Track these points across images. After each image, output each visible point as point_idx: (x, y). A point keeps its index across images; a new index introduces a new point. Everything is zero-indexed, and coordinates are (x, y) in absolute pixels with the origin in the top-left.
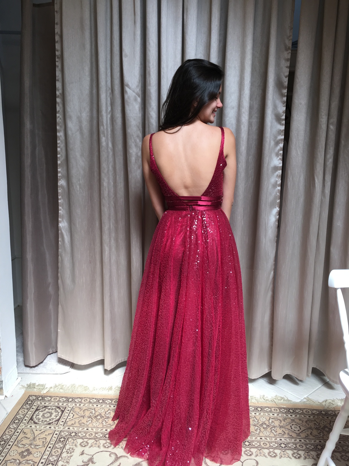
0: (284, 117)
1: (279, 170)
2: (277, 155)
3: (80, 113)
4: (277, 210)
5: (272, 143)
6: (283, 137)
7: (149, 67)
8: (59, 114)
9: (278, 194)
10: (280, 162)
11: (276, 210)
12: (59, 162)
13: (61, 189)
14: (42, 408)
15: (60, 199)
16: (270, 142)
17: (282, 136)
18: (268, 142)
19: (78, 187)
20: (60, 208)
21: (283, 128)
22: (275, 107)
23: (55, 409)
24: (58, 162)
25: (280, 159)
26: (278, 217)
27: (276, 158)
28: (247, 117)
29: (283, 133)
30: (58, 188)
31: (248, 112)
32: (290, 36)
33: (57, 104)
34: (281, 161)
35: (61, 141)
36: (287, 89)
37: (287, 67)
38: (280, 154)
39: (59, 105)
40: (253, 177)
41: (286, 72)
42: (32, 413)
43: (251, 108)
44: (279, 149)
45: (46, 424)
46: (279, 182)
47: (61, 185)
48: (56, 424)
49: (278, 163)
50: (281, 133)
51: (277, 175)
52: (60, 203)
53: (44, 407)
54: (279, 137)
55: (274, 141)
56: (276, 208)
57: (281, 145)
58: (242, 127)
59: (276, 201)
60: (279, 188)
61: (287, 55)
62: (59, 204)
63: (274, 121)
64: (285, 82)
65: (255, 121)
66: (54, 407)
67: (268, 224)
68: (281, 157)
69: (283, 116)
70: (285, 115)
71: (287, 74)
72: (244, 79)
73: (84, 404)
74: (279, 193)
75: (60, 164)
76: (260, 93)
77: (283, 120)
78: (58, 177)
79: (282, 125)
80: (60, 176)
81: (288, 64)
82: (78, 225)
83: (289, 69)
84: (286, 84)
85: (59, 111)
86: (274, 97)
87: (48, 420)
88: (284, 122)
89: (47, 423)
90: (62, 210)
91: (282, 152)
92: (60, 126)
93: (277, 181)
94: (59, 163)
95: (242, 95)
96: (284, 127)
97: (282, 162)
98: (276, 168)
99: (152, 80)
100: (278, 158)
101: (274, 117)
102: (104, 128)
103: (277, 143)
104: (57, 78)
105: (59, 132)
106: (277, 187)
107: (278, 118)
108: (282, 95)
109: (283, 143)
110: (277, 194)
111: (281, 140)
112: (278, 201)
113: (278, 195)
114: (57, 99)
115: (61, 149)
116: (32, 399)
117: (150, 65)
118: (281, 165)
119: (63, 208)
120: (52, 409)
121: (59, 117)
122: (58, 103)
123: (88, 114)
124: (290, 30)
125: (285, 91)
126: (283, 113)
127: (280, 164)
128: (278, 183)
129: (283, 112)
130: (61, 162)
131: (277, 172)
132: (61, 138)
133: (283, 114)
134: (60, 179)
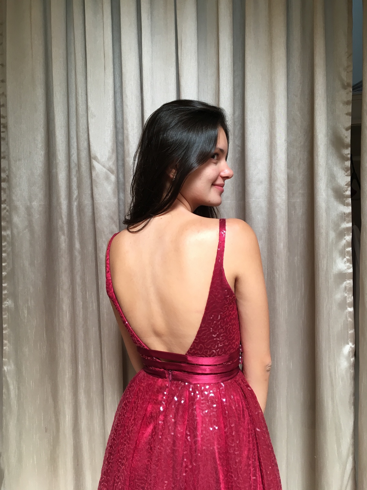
0: (349, 193)
1: (349, 279)
2: (342, 254)
4: (351, 347)
5: (332, 235)
6: (350, 225)
8: (5, 204)
9: (351, 320)
10: (349, 266)
11: (349, 347)
12: (4, 273)
13: (8, 314)
15: (6, 329)
16: (327, 234)
17: (348, 223)
18: (324, 234)
20: (5, 342)
21: (349, 210)
22: (332, 177)
25: (348, 260)
26: (352, 359)
27: (340, 259)
28: (284, 195)
29: (350, 218)
30: (3, 313)
31: (286, 188)
32: (348, 67)
33: (2, 191)
34: (350, 264)
35: (8, 243)
36: (350, 149)
37: (347, 114)
38: (348, 252)
39: (5, 192)
41: (347, 122)
43: (290, 180)
44: (345, 245)
46: (350, 299)
47: (8, 307)
49: (346, 268)
50: (346, 218)
51: (346, 287)
52: (6, 334)
54: (343, 224)
55: (335, 231)
56: (348, 344)
57: (349, 238)
58: (277, 211)
59: (348, 332)
60: (351, 309)
61: (347, 95)
62: (4, 336)
63: (332, 199)
64: (346, 137)
65: (300, 201)
67: (335, 373)
68: (349, 257)
69: (346, 190)
70: (350, 189)
71: (349, 124)
72: (275, 136)
74: (351, 318)
75: (6, 276)
76: (306, 157)
77: (347, 197)
78: (3, 296)
79: (347, 205)
80: (5, 294)
81: (349, 109)
83: (351, 117)
84: (348, 140)
85: (5, 200)
86: (330, 162)
88: (349, 200)
90: (8, 344)
91: (350, 249)
92: (7, 222)
93: (345, 298)
94: (4, 275)
95: (274, 162)
96: (350, 208)
97: (351, 265)
98: (342, 276)
99: (131, 148)
100: (345, 259)
101: (331, 192)
102: (62, 222)
103: (341, 235)
104: (2, 155)
105: (5, 230)
106: (346, 309)
107: (339, 195)
108: (343, 158)
109: (351, 234)
110: (347, 320)
111: (347, 229)
112: (352, 332)
113: (350, 321)
114: (2, 183)
115: (8, 254)
117: (128, 126)
118: (351, 270)
121: (5, 208)
122: (4, 189)
123: (42, 203)
124: (348, 58)
125: (347, 152)
126: (346, 187)
127: (348, 268)
128: (348, 302)
129: (346, 185)
130: (8, 273)
131: (345, 283)
133: (348, 188)
134: (5, 299)
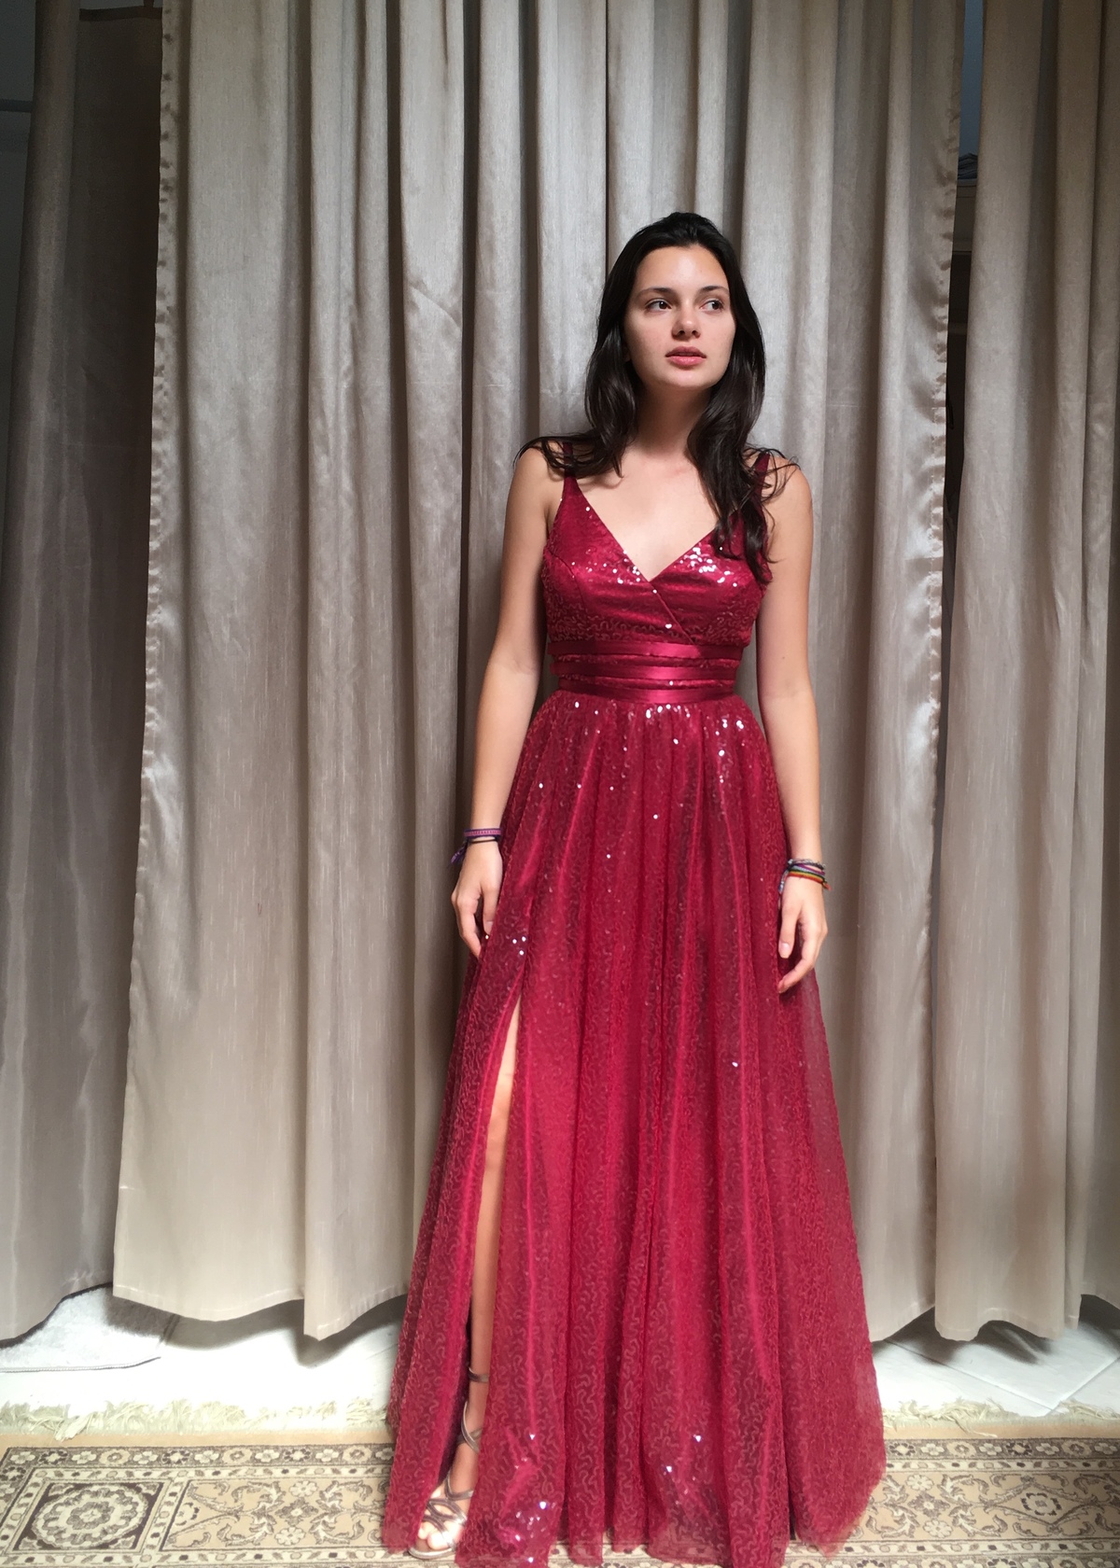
0: (942, 396)
1: (935, 570)
2: (925, 519)
3: (244, 374)
4: (933, 708)
5: (908, 480)
6: (942, 461)
7: (491, 227)
8: (162, 375)
9: (935, 653)
10: (936, 544)
11: (929, 708)
12: (154, 545)
13: (158, 643)
14: (68, 1492)
15: (153, 678)
16: (901, 476)
17: (937, 456)
18: (896, 474)
19: (226, 631)
20: (150, 709)
21: (941, 430)
22: (912, 363)
23: (118, 1492)
24: (151, 544)
25: (936, 534)
26: (935, 733)
27: (921, 529)
28: (820, 392)
29: (943, 448)
30: (147, 640)
31: (825, 377)
32: (951, 140)
33: (156, 344)
34: (940, 539)
35: (165, 472)
36: (947, 306)
37: (945, 236)
38: (936, 517)
39: (162, 348)
40: (845, 594)
41: (945, 251)
42: (26, 1512)
43: (832, 364)
44: (930, 501)
45: (91, 1548)
46: (936, 612)
47: (159, 625)
48: (131, 1545)
49: (930, 548)
50: (935, 448)
51: (928, 588)
52: (151, 691)
53: (72, 1486)
54: (929, 459)
55: (912, 472)
56: (928, 702)
57: (938, 487)
58: (806, 424)
59: (929, 678)
60: (937, 632)
61: (946, 197)
62: (147, 695)
63: (911, 408)
64: (942, 283)
65: (847, 407)
66: (113, 1484)
67: (903, 757)
68: (937, 527)
69: (938, 391)
70: (944, 387)
71: (947, 256)
72: (807, 270)
73: (234, 1469)
74: (936, 648)
75: (156, 552)
76: (860, 318)
77: (939, 404)
78: (149, 599)
79: (939, 420)
80: (155, 596)
81: (949, 226)
82: (219, 770)
83: (952, 243)
84: (945, 289)
85: (162, 368)
86: (908, 329)
87: (96, 1532)
88: (942, 412)
89: (95, 1544)
90: (158, 717)
91: (939, 510)
92: (164, 419)
93: (927, 609)
94: (154, 549)
95: (802, 323)
96: (944, 426)
97: (941, 543)
98: (921, 566)
99: (499, 268)
100: (930, 531)
101: (909, 395)
102: (325, 424)
103: (923, 481)
104: (160, 257)
105: (159, 439)
106: (928, 630)
107: (922, 400)
108: (933, 325)
109: (944, 479)
110: (929, 654)
111: (936, 470)
112: (936, 677)
113: (933, 656)
114: (157, 325)
115: (165, 499)
116: (22, 1462)
117: (494, 219)
118: (940, 554)
119: (160, 710)
120: (109, 1494)
121: (161, 387)
122: (162, 341)
123: (273, 378)
124: (951, 121)
125: (943, 312)
126: (938, 383)
127: (935, 550)
128: (932, 616)
129: (938, 380)
130: (163, 545)
131: (928, 578)
132: (165, 461)
133: (940, 386)
134: (155, 607)
